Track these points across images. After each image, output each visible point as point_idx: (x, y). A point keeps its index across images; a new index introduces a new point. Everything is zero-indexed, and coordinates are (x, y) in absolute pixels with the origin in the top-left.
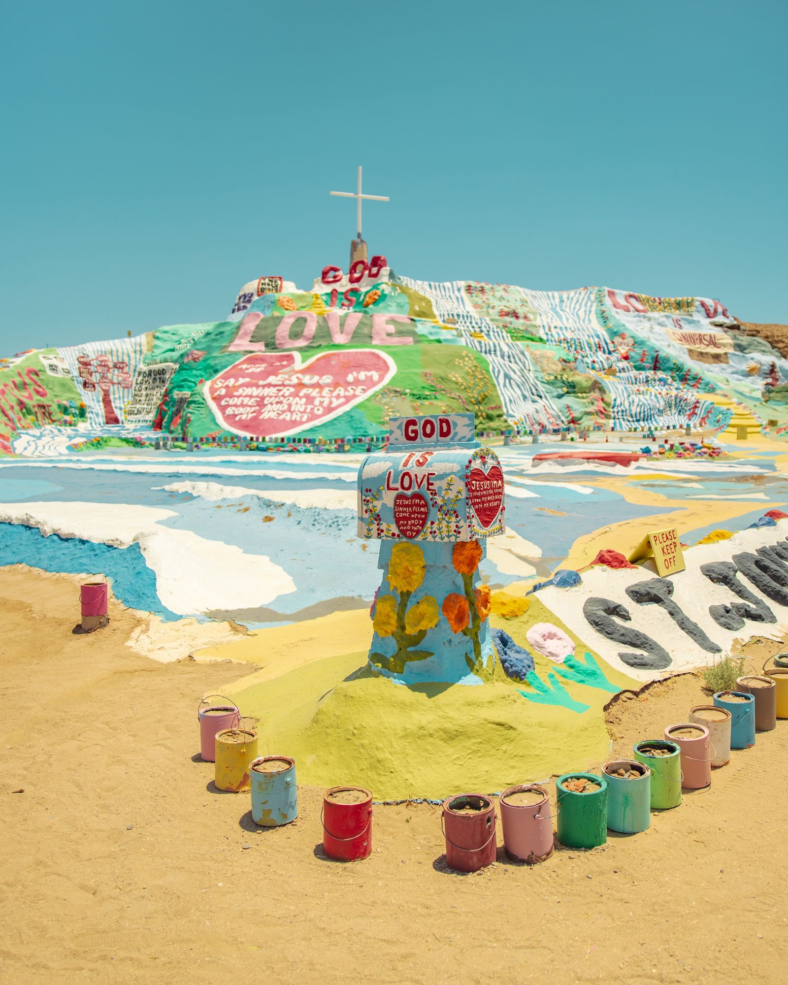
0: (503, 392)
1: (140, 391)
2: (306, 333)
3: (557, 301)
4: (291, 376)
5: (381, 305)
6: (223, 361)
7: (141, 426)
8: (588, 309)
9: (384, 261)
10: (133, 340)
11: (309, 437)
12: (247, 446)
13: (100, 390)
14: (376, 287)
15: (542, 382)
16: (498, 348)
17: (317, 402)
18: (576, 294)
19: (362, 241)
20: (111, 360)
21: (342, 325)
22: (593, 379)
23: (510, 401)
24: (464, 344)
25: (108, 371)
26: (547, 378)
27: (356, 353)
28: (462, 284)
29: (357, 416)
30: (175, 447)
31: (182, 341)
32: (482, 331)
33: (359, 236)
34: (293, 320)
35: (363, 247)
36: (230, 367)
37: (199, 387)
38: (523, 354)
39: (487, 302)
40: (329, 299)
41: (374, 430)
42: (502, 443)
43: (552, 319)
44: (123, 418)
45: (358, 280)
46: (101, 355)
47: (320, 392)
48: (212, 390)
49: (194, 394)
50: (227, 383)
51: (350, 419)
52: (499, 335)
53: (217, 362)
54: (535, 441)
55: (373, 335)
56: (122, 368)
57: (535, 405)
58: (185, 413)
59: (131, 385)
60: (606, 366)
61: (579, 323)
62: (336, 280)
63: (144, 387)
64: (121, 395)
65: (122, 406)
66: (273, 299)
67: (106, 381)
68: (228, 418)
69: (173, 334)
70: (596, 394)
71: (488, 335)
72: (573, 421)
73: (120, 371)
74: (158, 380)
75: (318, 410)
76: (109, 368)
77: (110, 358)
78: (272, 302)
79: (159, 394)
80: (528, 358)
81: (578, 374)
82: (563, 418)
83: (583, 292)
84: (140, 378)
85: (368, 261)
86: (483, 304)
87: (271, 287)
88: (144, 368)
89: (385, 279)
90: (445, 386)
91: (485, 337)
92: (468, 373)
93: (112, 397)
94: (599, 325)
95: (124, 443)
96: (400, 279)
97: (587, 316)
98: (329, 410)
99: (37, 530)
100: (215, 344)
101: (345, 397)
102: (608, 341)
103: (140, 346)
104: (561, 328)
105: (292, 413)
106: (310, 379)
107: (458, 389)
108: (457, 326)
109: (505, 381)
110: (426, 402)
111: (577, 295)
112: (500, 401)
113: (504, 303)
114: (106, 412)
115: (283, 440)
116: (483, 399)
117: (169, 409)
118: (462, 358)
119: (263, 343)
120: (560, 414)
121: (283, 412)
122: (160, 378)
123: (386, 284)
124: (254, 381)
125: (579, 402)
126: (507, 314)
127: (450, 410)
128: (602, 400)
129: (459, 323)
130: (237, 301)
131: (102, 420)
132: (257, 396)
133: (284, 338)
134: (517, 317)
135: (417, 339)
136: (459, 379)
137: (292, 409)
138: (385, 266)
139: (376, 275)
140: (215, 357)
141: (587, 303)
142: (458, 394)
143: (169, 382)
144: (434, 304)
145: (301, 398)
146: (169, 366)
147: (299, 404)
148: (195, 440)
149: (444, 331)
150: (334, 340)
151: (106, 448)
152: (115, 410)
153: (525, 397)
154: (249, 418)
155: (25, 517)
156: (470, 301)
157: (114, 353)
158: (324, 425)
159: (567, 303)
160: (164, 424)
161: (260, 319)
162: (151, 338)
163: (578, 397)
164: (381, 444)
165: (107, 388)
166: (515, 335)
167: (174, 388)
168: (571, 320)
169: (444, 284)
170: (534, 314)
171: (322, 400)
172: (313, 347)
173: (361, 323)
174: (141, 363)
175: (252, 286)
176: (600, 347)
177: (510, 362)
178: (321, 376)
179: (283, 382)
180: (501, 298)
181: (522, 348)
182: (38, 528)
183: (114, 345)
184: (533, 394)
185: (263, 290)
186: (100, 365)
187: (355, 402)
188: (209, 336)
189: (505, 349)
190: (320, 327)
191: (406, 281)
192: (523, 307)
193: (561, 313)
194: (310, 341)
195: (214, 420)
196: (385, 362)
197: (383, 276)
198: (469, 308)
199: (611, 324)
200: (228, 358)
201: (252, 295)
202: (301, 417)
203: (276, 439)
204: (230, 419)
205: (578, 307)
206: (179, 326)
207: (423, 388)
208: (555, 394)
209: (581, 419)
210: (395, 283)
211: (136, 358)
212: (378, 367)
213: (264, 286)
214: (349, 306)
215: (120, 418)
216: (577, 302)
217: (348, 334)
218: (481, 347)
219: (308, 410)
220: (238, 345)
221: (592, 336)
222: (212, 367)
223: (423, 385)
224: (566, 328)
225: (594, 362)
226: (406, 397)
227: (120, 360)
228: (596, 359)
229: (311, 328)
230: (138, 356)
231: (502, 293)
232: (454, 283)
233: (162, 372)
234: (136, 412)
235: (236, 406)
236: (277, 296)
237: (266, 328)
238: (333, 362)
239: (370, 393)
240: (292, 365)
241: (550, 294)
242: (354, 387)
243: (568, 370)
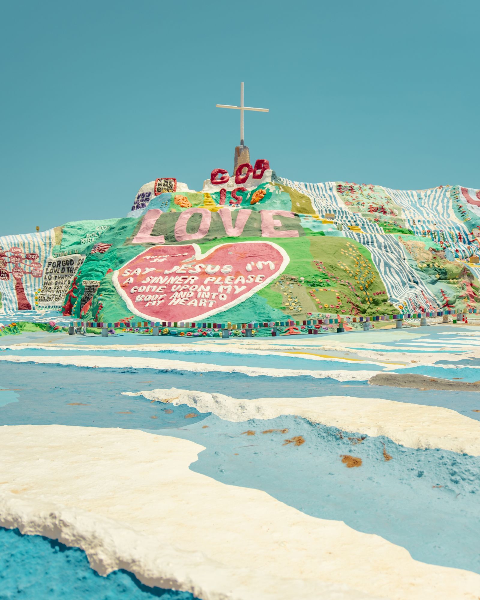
0: (385, 279)
1: (50, 279)
2: (202, 227)
3: (416, 198)
4: (194, 266)
5: (267, 202)
6: (128, 252)
7: (52, 312)
8: (445, 205)
9: (267, 164)
10: (43, 234)
11: (218, 322)
12: (160, 331)
13: (13, 278)
14: (261, 186)
15: (417, 270)
16: (375, 240)
17: (221, 289)
18: (432, 192)
19: (245, 147)
20: (23, 252)
21: (234, 220)
22: (463, 266)
23: (392, 286)
24: (344, 236)
25: (21, 261)
26: (421, 266)
27: (251, 244)
28: (334, 184)
29: (259, 302)
30: (89, 332)
31: (88, 235)
32: (357, 225)
33: (242, 142)
34: (189, 216)
35: (245, 153)
36: (135, 258)
37: (108, 276)
38: (398, 245)
39: (356, 199)
40: (219, 198)
41: (276, 315)
42: (394, 326)
43: (414, 214)
44: (34, 304)
45: (244, 181)
46: (15, 247)
47: (223, 280)
48: (121, 279)
49: (104, 283)
50: (134, 272)
51: (253, 305)
52: (373, 228)
53: (122, 253)
54: (423, 324)
55: (262, 229)
56: (33, 259)
57: (413, 291)
58: (96, 300)
59: (42, 274)
60: (468, 255)
61: (439, 216)
62: (224, 181)
63: (53, 276)
64: (33, 284)
65: (34, 293)
66: (169, 198)
67: (19, 270)
68: (137, 304)
69: (80, 229)
70: (466, 280)
71: (364, 228)
72: (448, 304)
73: (32, 261)
74: (66, 270)
75: (223, 296)
76: (22, 259)
77: (23, 250)
78: (169, 200)
79: (67, 282)
80: (402, 248)
81: (447, 262)
82: (439, 302)
83: (439, 191)
84: (50, 268)
85: (253, 164)
86: (354, 202)
87: (166, 187)
88: (54, 259)
89: (269, 180)
90: (336, 274)
91: (362, 230)
92: (353, 262)
93: (24, 285)
94: (458, 219)
95: (38, 328)
96: (280, 180)
97: (445, 211)
98: (233, 296)
99: (78, 553)
100: (119, 237)
101: (245, 284)
102: (468, 233)
103: (50, 239)
104: (424, 222)
105: (199, 299)
106: (212, 269)
107: (347, 276)
108: (335, 220)
109: (385, 268)
110: (321, 289)
111: (434, 193)
112: (384, 287)
113: (372, 200)
114: (19, 299)
115: (193, 325)
116: (369, 286)
117: (78, 296)
118: (347, 248)
119: (163, 236)
120: (435, 298)
121: (191, 299)
122: (68, 268)
123: (271, 183)
124: (160, 270)
125: (451, 287)
126: (376, 210)
127: (343, 296)
128: (471, 285)
129: (337, 218)
130: (136, 200)
131: (15, 306)
132: (164, 284)
133: (182, 231)
134: (385, 212)
135: (302, 232)
136: (347, 267)
137: (199, 296)
138: (268, 168)
139: (260, 177)
140: (120, 249)
141: (443, 200)
142: (347, 281)
143: (77, 272)
144: (313, 201)
145: (205, 286)
146: (76, 257)
147: (204, 291)
148: (110, 325)
149: (326, 225)
150: (228, 233)
151: (21, 332)
152: (27, 296)
153: (404, 284)
154: (158, 304)
155: (49, 522)
156: (342, 199)
157: (26, 246)
158: (229, 311)
159: (424, 200)
160: (73, 309)
161: (159, 215)
162: (59, 232)
163: (449, 283)
164: (285, 329)
165: (20, 277)
166: (388, 227)
167: (82, 277)
168: (431, 215)
169: (318, 184)
170: (399, 209)
171: (225, 287)
172: (209, 240)
173: (251, 218)
174: (51, 254)
175: (149, 187)
176: (460, 238)
177: (387, 251)
178: (222, 265)
179: (187, 271)
180: (369, 196)
181: (396, 239)
182: (82, 551)
183: (26, 238)
184: (410, 280)
185: (159, 190)
186: (13, 256)
187: (256, 289)
188: (112, 230)
189: (381, 240)
190: (214, 222)
191: (285, 181)
192: (389, 204)
193: (421, 208)
194: (206, 234)
195: (125, 306)
196: (278, 253)
197: (266, 177)
198: (342, 205)
199: (469, 217)
200: (132, 250)
201: (150, 194)
202: (208, 304)
203: (187, 324)
204: (141, 305)
205: (435, 203)
206: (84, 221)
207: (316, 275)
208: (429, 280)
209: (454, 303)
210: (277, 183)
211: (46, 250)
212: (272, 256)
213: (160, 186)
214: (237, 204)
215: (31, 304)
216: (434, 199)
217: (240, 228)
218: (360, 238)
219: (213, 297)
220: (140, 238)
221: (453, 228)
222: (117, 258)
223: (316, 273)
224: (428, 221)
225: (457, 251)
226: (301, 284)
227: (32, 252)
228: (458, 249)
229: (207, 222)
230: (48, 249)
231: (369, 191)
232: (326, 183)
233: (71, 262)
234: (46, 298)
235: (144, 293)
236: (173, 195)
237: (165, 223)
238: (230, 253)
239: (269, 280)
240: (193, 256)
241: (409, 192)
242: (254, 276)
243: (438, 258)
